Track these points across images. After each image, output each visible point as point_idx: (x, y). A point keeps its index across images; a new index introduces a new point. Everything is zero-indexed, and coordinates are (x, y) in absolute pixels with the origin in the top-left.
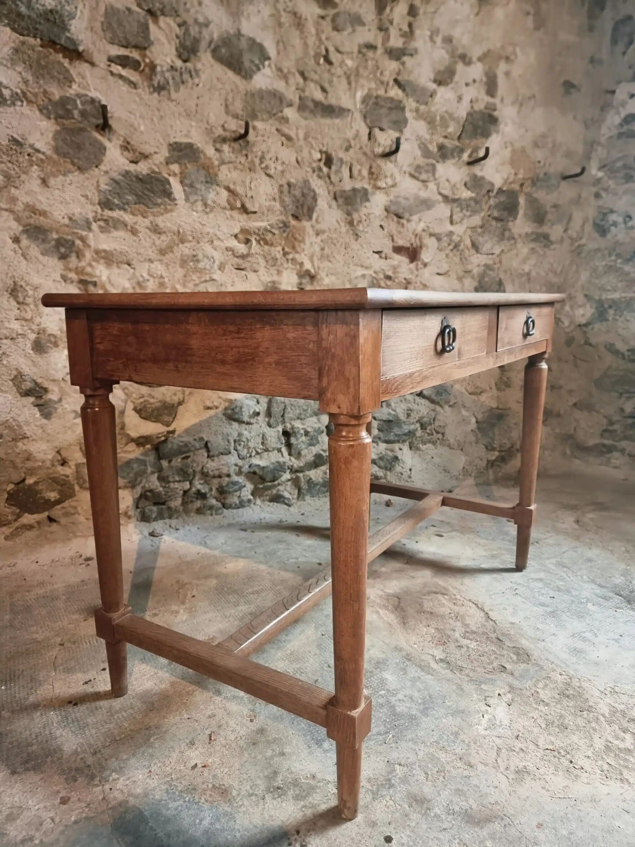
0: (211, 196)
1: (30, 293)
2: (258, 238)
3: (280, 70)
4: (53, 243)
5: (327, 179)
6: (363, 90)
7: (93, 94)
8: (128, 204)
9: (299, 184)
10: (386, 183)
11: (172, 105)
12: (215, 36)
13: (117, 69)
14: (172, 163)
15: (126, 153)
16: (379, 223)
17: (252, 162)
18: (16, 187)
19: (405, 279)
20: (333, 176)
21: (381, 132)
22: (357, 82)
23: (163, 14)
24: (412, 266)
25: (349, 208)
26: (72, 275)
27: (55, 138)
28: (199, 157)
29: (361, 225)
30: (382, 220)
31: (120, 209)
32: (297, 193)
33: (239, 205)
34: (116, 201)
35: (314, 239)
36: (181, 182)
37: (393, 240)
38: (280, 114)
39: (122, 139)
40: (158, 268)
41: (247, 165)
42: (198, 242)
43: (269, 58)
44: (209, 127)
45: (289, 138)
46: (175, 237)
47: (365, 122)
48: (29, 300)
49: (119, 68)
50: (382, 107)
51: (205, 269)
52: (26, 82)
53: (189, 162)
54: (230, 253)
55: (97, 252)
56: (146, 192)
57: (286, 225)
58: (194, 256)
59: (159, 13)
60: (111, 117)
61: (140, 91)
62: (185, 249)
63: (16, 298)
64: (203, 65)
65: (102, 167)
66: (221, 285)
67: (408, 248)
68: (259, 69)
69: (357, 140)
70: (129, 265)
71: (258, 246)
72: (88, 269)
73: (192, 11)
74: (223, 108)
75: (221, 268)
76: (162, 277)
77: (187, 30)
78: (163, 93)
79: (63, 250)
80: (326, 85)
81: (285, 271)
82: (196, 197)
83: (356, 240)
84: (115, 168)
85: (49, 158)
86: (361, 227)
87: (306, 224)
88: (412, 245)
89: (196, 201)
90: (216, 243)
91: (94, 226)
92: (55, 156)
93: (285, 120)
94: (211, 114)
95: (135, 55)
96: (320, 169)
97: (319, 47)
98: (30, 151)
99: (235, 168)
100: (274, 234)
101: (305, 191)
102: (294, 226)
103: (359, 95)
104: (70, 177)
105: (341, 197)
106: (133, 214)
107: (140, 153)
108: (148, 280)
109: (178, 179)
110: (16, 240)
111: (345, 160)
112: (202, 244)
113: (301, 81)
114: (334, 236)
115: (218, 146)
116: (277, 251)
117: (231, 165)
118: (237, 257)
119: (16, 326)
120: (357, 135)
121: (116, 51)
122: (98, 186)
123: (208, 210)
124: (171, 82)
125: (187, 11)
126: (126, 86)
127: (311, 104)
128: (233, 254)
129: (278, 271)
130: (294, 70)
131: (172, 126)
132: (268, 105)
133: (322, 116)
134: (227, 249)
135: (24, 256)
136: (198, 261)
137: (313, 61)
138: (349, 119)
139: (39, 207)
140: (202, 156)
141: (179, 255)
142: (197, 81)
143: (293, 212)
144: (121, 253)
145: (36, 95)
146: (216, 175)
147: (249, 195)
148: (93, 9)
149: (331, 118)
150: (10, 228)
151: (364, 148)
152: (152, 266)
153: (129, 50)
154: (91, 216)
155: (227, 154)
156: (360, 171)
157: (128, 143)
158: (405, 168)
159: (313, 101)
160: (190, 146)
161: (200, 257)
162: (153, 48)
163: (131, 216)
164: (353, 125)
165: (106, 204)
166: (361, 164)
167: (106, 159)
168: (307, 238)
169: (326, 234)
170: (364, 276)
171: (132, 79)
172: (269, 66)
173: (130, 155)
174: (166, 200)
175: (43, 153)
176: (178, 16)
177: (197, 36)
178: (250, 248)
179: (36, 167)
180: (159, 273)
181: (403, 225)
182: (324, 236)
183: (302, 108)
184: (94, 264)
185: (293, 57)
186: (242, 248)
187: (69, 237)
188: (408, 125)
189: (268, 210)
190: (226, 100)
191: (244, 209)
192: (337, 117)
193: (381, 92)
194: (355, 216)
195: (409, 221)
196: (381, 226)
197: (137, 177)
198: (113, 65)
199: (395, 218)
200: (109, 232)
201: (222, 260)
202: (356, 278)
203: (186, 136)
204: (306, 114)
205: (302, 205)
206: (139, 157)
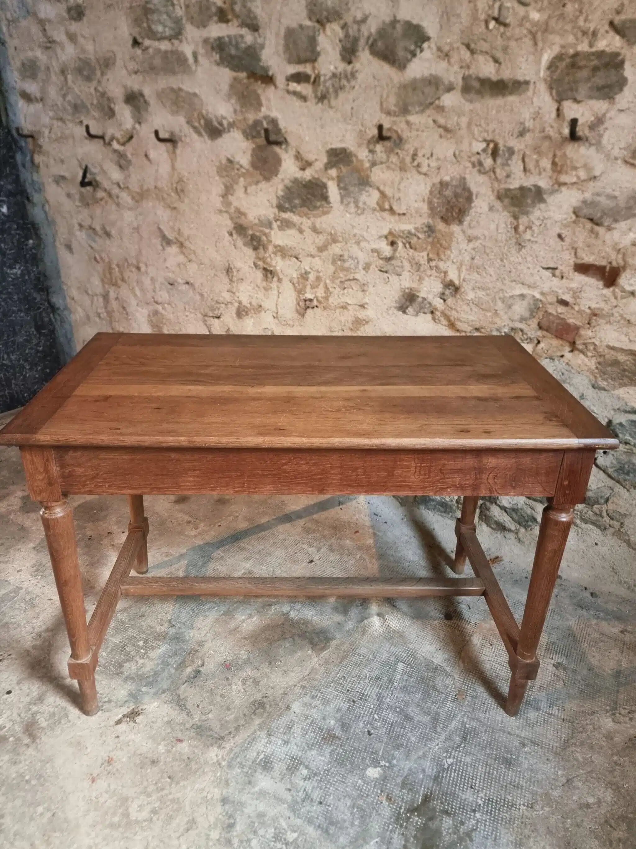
0: (364, 197)
1: (235, 274)
2: (404, 241)
3: (439, 49)
4: (249, 237)
5: (492, 174)
6: (551, 50)
7: (274, 114)
8: (295, 207)
9: (454, 183)
10: (578, 177)
11: (331, 112)
12: (373, 30)
13: (294, 86)
14: (331, 168)
15: (296, 162)
16: (558, 231)
17: (402, 161)
18: (232, 195)
19: (589, 308)
20: (498, 171)
21: (575, 106)
22: (544, 41)
23: (329, 21)
24: (607, 292)
25: (516, 209)
26: (260, 263)
27: (252, 155)
28: (352, 162)
29: (529, 232)
30: (566, 226)
31: (291, 211)
32: (448, 193)
33: (387, 206)
34: (287, 205)
35: (464, 245)
36: (338, 185)
37: (576, 254)
38: (437, 102)
39: (294, 150)
40: (317, 263)
41: (399, 164)
42: (346, 243)
43: (428, 39)
44: (363, 129)
45: (446, 129)
46: (329, 237)
47: (551, 94)
48: (234, 279)
49: (295, 85)
50: (580, 68)
51: (350, 268)
52: (235, 111)
53: (344, 165)
54: (376, 254)
55: (276, 247)
56: (309, 196)
57: (430, 229)
58: (341, 256)
59: (325, 21)
60: (286, 132)
61: (308, 103)
62: (336, 249)
63: (229, 276)
64: (362, 64)
65: (279, 176)
66: (364, 284)
67: (604, 267)
68: (414, 55)
69: (538, 120)
70: (297, 258)
71: (405, 249)
72: (269, 260)
73: (353, 9)
74: (378, 107)
75: (367, 267)
76: (318, 271)
77: (347, 30)
78: (326, 101)
79: (255, 243)
80: (499, 55)
81: (427, 279)
82: (349, 200)
83: (520, 250)
84: (288, 176)
85: (247, 170)
86: (528, 236)
87: (455, 228)
88: (610, 263)
89: (349, 203)
90: (363, 244)
91: (275, 225)
92: (251, 169)
93: (441, 109)
94: (366, 116)
95: (307, 69)
96: (480, 164)
97: (493, 5)
98: (238, 166)
99: (388, 168)
100: (419, 238)
101: (459, 191)
102: (440, 231)
103: (546, 58)
104: (260, 185)
105: (506, 196)
106: (300, 216)
107: (307, 161)
108: (310, 272)
109: (335, 182)
110: (231, 234)
111: (516, 149)
112: (349, 245)
113: (467, 55)
114: (489, 244)
115: (371, 147)
116: (422, 257)
117: (384, 165)
118: (382, 259)
119: (227, 296)
120: (537, 115)
121: (292, 69)
122: (277, 192)
123: (359, 212)
124: (331, 90)
125: (349, 10)
126: (299, 101)
127: (476, 84)
128: (378, 256)
129: (420, 277)
130: (459, 44)
131: (330, 133)
132: (421, 95)
133: (492, 96)
134: (373, 251)
135: (235, 245)
136: (344, 261)
137: (483, 26)
138: (530, 93)
139: (243, 210)
140: (354, 159)
141: (331, 252)
142: (353, 83)
143: (442, 215)
144: (291, 248)
145: (240, 121)
146: (368, 177)
147: (397, 196)
148: (277, 35)
149: (504, 95)
150: (226, 225)
151: (548, 129)
152: (314, 260)
153: (303, 65)
154: (271, 217)
155: (379, 154)
156: (537, 161)
157: (299, 153)
158: (616, 152)
159: (479, 79)
160: (344, 151)
161: (346, 257)
162: (320, 59)
163: (298, 217)
164: (535, 100)
165: (281, 208)
166: (539, 153)
167: (281, 169)
168: (454, 245)
169: (479, 241)
170: (522, 296)
171: (304, 92)
172: (429, 47)
173: (299, 164)
174: (324, 203)
175: (244, 168)
176: (341, 18)
177: (356, 34)
178: (395, 250)
179: (242, 179)
180: (317, 267)
181: (597, 235)
182: (476, 244)
183: (466, 89)
184: (273, 256)
185: (456, 29)
186: (387, 250)
187: (258, 234)
188: (626, 89)
189: (416, 212)
190: (381, 97)
191: (391, 210)
192: (511, 93)
193: (583, 47)
194: (523, 220)
195: (609, 229)
196: (560, 236)
197: (301, 183)
198: (290, 83)
199: (589, 225)
200: (284, 230)
201: (367, 260)
202: (511, 297)
203: (341, 141)
204: (472, 95)
205: (452, 208)
206: (305, 165)
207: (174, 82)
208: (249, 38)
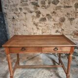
0: (51, 20)
1: (33, 29)
2: (56, 24)
7: (39, 10)
9: (63, 18)
20: (68, 16)
25: (71, 20)
27: (36, 15)
29: (73, 23)
36: (48, 18)
39: (42, 14)
41: (56, 16)
43: (59, 2)
45: (62, 12)
47: (75, 8)
52: (34, 10)
61: (44, 9)
64: (51, 5)
75: (51, 28)
79: (36, 25)
80: (68, 3)
81: (59, 29)
87: (63, 23)
93: (61, 9)
106: (42, 22)
111: (71, 14)
112: (49, 25)
113: (64, 4)
115: (52, 14)
121: (42, 5)
124: (47, 7)
133: (67, 8)
135: (33, 26)
138: (72, 7)
139: (35, 21)
141: (46, 26)
143: (61, 21)
146: (52, 17)
150: (32, 23)
151: (75, 11)
160: (48, 14)
162: (46, 4)
167: (40, 17)
169: (66, 24)
174: (46, 20)
177: (50, 1)
179: (35, 18)
184: (39, 27)
186: (54, 26)
189: (58, 21)
191: (55, 21)
200: (40, 24)
206: (43, 16)
207: (26, 7)
208: (36, 2)
